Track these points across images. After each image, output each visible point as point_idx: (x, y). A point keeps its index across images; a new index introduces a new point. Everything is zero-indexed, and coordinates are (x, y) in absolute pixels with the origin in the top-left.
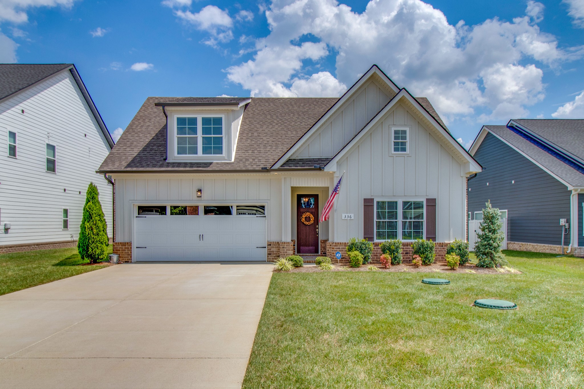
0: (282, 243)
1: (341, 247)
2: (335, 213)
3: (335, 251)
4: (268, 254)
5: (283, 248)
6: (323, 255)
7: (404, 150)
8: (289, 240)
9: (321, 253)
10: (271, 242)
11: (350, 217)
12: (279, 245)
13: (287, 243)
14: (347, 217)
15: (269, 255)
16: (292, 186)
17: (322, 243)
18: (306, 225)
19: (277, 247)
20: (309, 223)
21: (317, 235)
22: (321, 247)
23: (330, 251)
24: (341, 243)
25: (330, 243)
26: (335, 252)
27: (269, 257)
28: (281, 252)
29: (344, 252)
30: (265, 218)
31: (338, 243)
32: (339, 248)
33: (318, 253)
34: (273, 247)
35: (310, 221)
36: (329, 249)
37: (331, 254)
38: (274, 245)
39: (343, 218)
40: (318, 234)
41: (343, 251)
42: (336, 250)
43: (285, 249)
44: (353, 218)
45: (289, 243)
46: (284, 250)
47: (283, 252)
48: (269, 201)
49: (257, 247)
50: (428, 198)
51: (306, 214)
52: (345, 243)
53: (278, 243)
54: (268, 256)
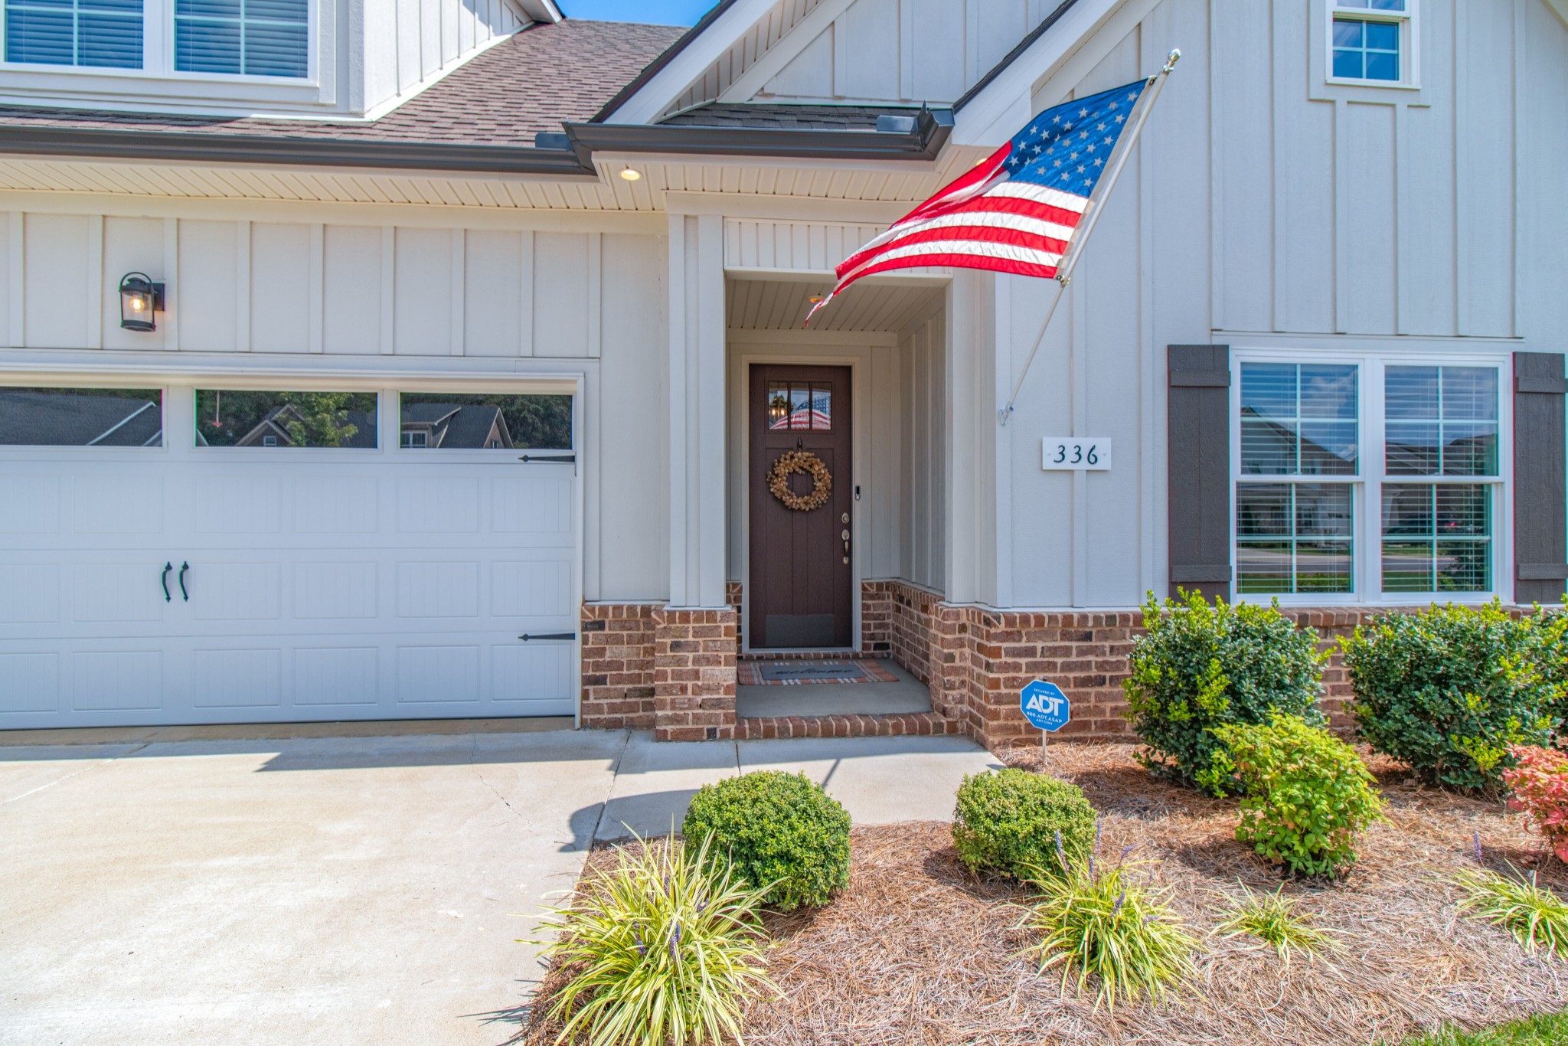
0: (671, 615)
1: (1039, 645)
2: (998, 427)
3: (1006, 667)
4: (587, 681)
5: (675, 646)
6: (873, 657)
7: (1387, 68)
8: (713, 598)
9: (865, 647)
10: (604, 610)
11: (1093, 458)
12: (651, 625)
13: (699, 616)
14: (1071, 455)
15: (591, 688)
16: (733, 267)
17: (872, 597)
18: (793, 510)
19: (642, 639)
20: (806, 503)
21: (845, 560)
22: (864, 617)
23: (958, 663)
24: (1039, 619)
25: (958, 615)
26: (1002, 676)
27: (592, 700)
28: (663, 675)
29: (1058, 674)
30: (569, 466)
31: (1025, 619)
32: (1030, 652)
33: (849, 643)
34: (618, 640)
35: (809, 494)
36: (956, 652)
37: (963, 683)
38: (623, 628)
39: (1049, 464)
40: (849, 553)
41: (1054, 664)
42: (1010, 660)
43: (691, 655)
44: (1104, 463)
45: (711, 615)
46: (681, 661)
47: (677, 675)
48: (592, 366)
49: (525, 637)
50: (1521, 348)
51: (792, 457)
52: (1068, 619)
53: (646, 611)
54: (585, 695)
